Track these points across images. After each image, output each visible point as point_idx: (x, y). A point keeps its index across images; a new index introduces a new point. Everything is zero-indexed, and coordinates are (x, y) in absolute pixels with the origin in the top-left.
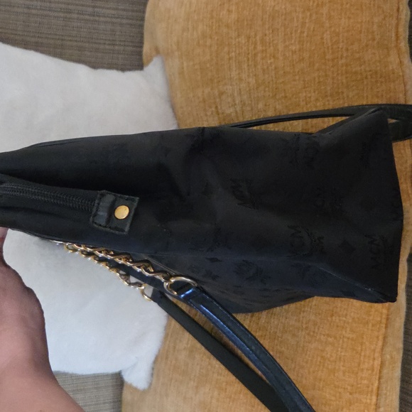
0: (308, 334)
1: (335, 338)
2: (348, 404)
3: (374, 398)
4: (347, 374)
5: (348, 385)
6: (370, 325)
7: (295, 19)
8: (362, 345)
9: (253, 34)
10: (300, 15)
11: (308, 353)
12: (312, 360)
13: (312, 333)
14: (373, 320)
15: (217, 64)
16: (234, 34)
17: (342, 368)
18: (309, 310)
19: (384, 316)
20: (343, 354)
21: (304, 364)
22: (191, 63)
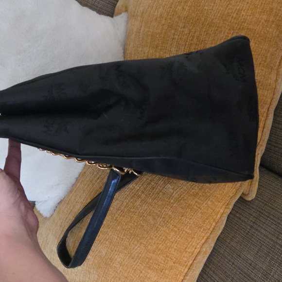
0: (164, 222)
1: (178, 229)
2: (170, 268)
3: (186, 269)
4: (176, 251)
5: (175, 258)
6: (202, 229)
7: (223, 33)
8: (192, 238)
9: (193, 30)
10: (227, 31)
11: (159, 232)
12: (159, 237)
13: (166, 222)
14: (205, 226)
15: (164, 37)
16: (181, 25)
17: (175, 247)
18: (170, 208)
19: (212, 227)
20: (179, 240)
21: (154, 237)
22: (147, 30)
